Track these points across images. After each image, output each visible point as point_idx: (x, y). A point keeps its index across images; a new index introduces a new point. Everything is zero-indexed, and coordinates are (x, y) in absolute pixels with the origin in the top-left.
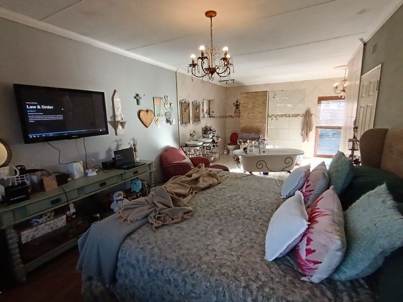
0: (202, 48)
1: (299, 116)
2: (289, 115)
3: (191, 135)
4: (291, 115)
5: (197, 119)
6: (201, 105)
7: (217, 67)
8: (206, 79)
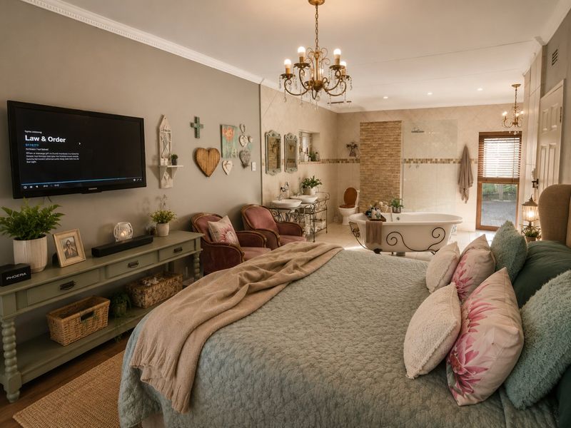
0: (302, 50)
1: (452, 162)
2: (436, 160)
3: (281, 188)
4: (439, 160)
5: (292, 163)
6: (299, 142)
7: (325, 80)
8: (308, 97)
